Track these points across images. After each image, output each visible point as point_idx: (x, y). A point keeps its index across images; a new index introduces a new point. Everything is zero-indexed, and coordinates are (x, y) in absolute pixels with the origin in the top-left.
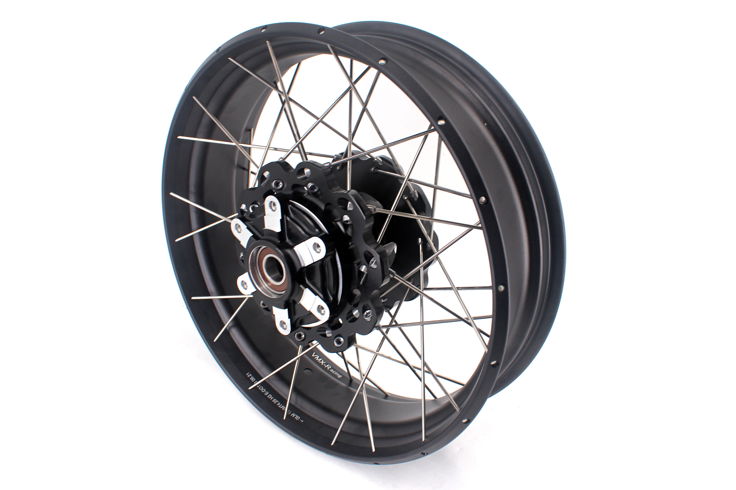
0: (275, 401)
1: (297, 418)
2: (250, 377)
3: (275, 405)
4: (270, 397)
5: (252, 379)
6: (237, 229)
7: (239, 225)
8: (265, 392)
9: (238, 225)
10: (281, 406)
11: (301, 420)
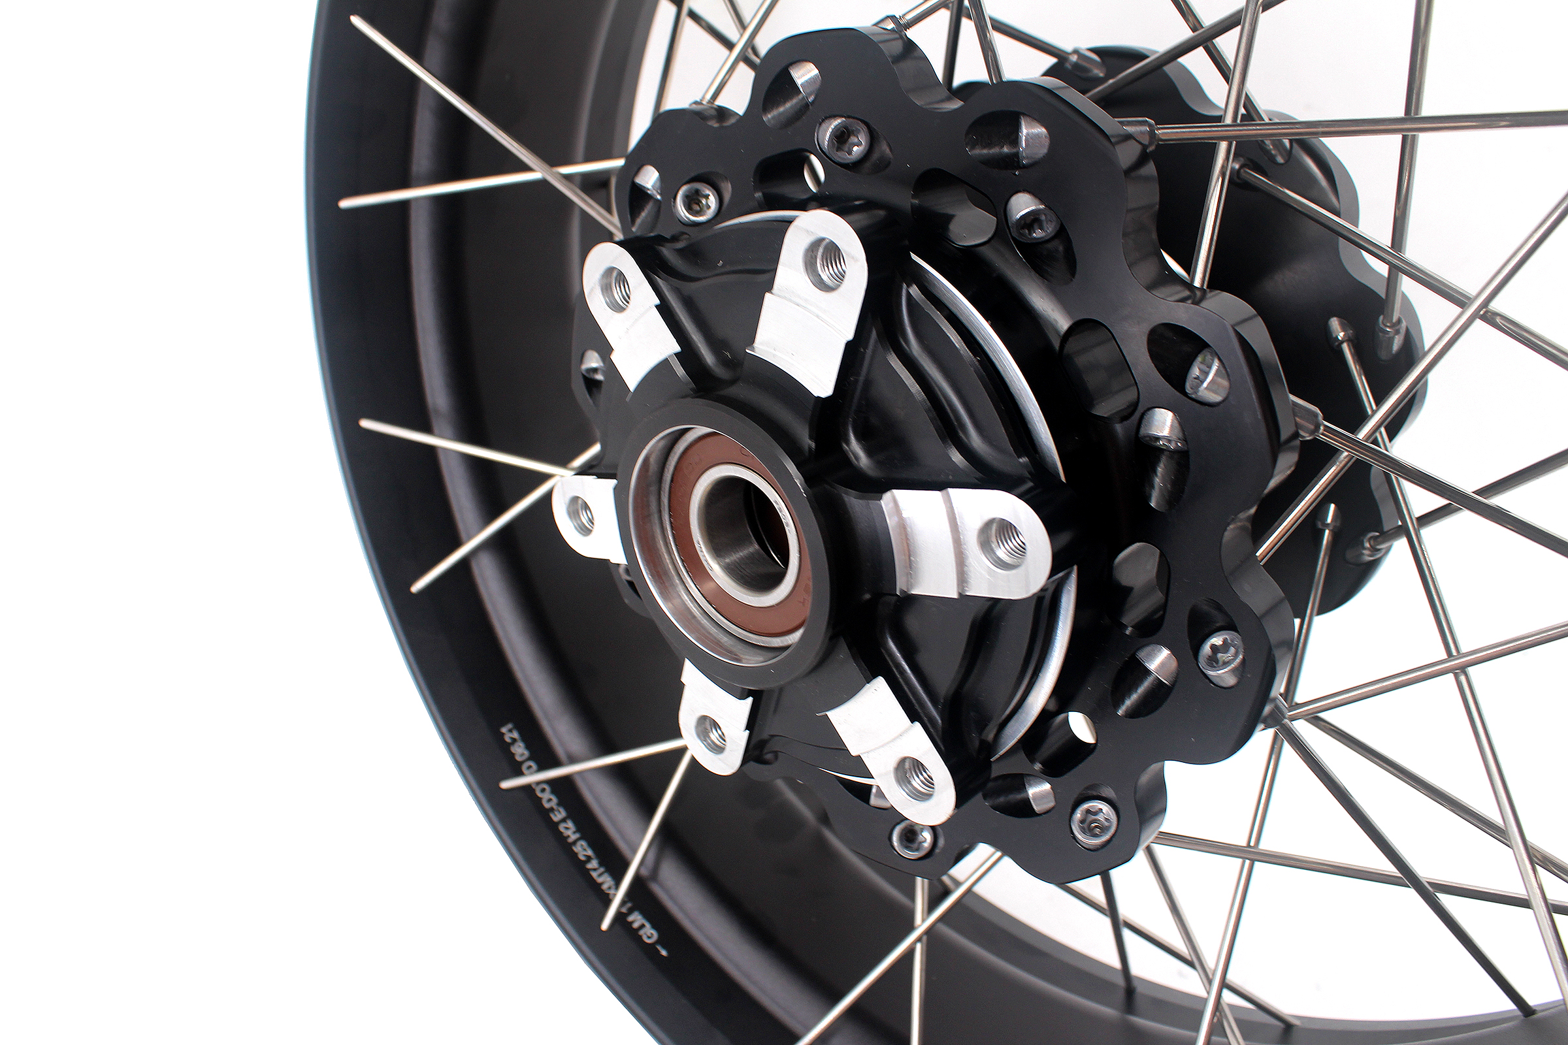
0: (582, 850)
1: (649, 934)
2: (514, 740)
3: (580, 866)
4: (569, 830)
5: (520, 751)
6: (606, 289)
7: (621, 274)
8: (555, 807)
9: (615, 274)
10: (600, 875)
11: (659, 947)
